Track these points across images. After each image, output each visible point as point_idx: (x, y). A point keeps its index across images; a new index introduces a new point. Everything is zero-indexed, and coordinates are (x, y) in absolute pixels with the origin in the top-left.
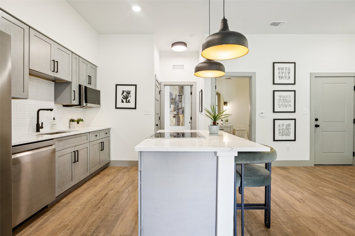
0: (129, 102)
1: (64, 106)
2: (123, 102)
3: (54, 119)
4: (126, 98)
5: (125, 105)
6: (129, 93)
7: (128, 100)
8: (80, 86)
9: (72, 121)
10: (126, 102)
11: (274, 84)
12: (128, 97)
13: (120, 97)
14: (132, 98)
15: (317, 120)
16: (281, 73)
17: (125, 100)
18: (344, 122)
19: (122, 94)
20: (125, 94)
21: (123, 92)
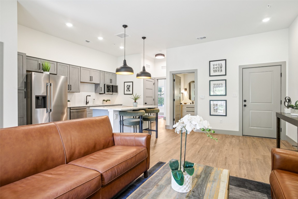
0: (130, 91)
1: (100, 94)
2: (127, 91)
3: (94, 100)
4: (128, 89)
5: (128, 93)
6: (129, 86)
7: (129, 90)
8: (105, 85)
9: (104, 100)
10: (129, 91)
11: (210, 76)
12: (129, 89)
13: (126, 89)
14: (131, 89)
15: (245, 101)
16: (215, 68)
17: (128, 90)
18: (271, 103)
19: (127, 87)
20: (128, 87)
21: (127, 85)
